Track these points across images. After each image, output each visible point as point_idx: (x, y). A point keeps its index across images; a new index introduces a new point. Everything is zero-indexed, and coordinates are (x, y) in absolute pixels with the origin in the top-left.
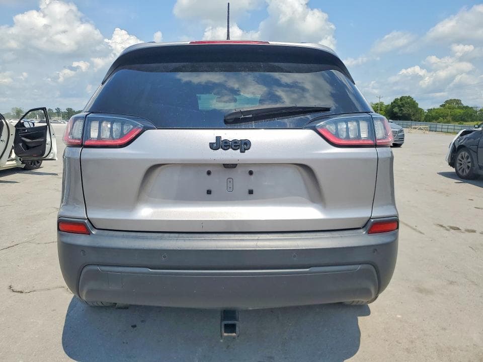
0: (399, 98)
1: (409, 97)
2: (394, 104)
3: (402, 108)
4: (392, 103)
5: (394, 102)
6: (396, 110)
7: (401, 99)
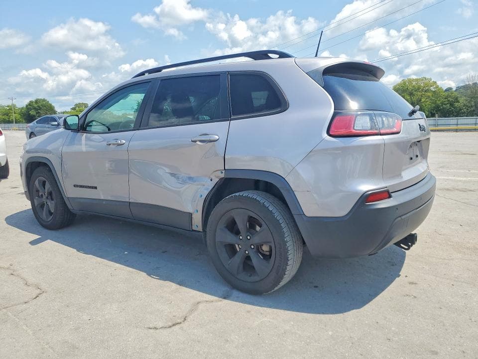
0: (34, 100)
1: (44, 100)
2: (29, 107)
3: (39, 111)
4: (27, 106)
5: (29, 104)
6: (33, 113)
7: (37, 101)
